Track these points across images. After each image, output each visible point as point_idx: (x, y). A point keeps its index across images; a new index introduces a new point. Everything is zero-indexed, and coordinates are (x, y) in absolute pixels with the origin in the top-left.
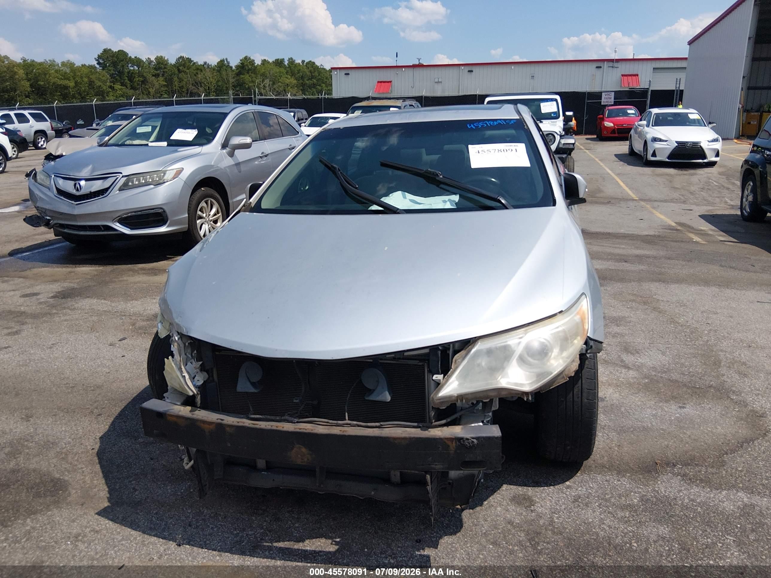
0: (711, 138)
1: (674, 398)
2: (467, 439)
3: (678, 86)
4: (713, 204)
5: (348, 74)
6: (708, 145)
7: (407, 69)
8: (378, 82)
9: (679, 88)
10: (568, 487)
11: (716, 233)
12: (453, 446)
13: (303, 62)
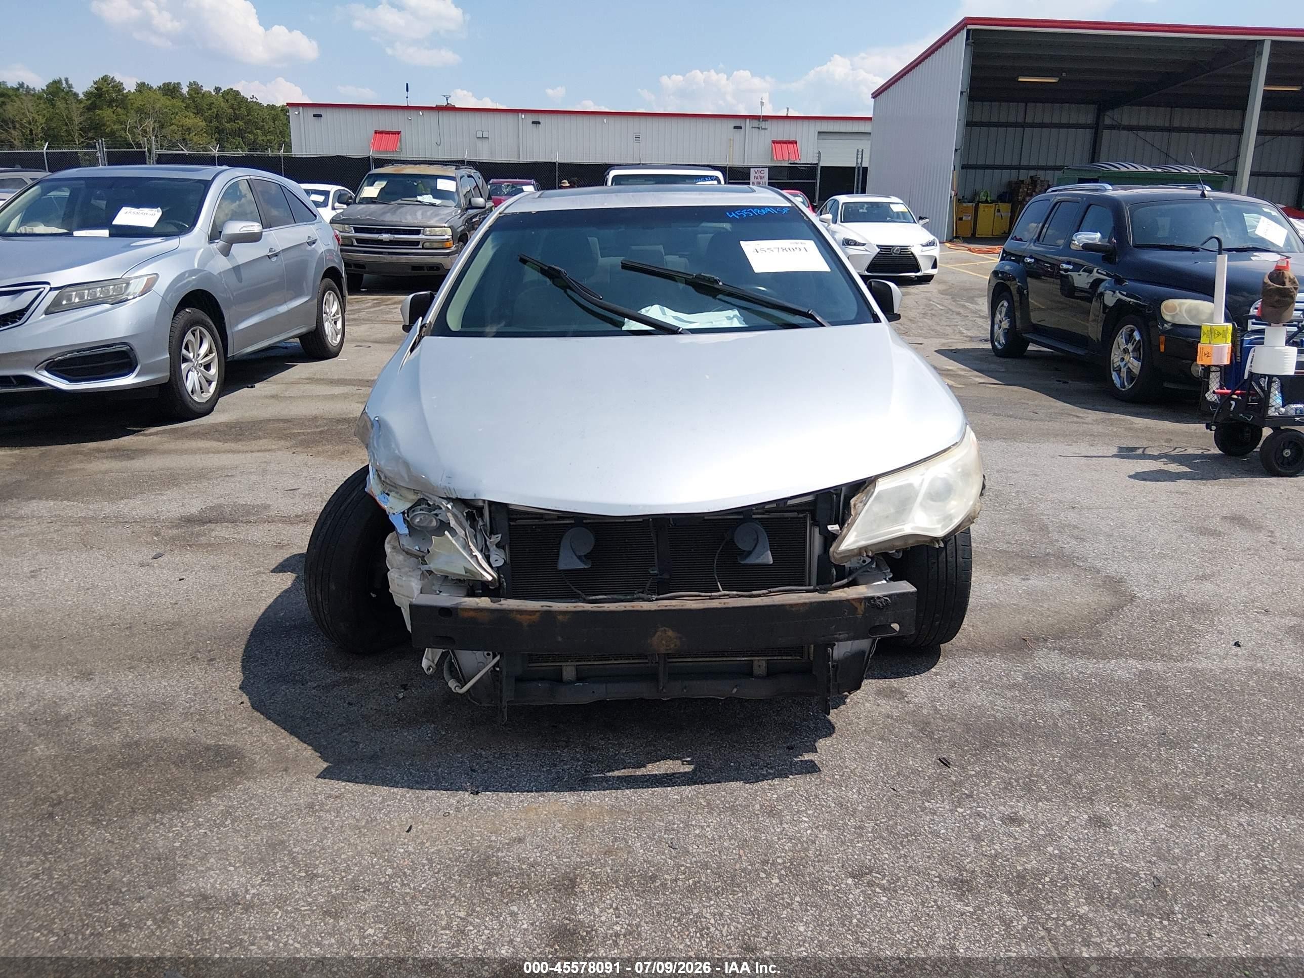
0: (924, 242)
1: (1011, 570)
2: (879, 598)
3: (859, 160)
4: (945, 335)
5: (320, 116)
6: (922, 251)
7: (426, 113)
8: (376, 132)
9: (861, 163)
10: (936, 674)
11: (970, 373)
12: (861, 608)
13: (218, 90)
